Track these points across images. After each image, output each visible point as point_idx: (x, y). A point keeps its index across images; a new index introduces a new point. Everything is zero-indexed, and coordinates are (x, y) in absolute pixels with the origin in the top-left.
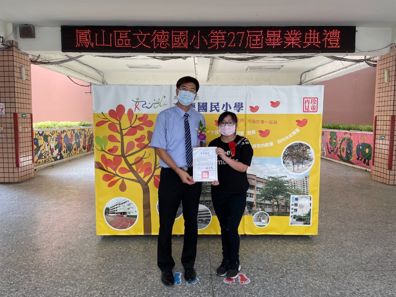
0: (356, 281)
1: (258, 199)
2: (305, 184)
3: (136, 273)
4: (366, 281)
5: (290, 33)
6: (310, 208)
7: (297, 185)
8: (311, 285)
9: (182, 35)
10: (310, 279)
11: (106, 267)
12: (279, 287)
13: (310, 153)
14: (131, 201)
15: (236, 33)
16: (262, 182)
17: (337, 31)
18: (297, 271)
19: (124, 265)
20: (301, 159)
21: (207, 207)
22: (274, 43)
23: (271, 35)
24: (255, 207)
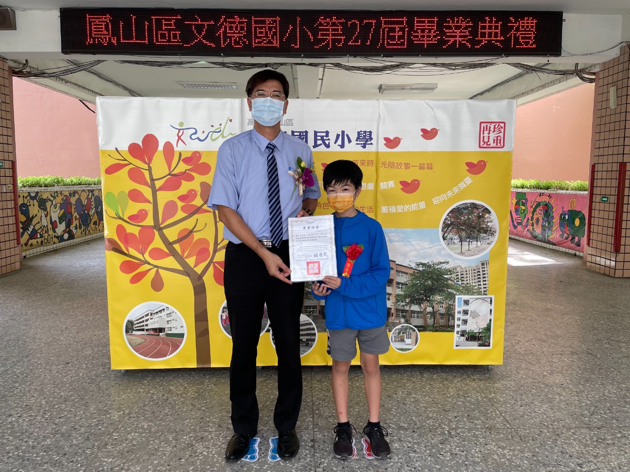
0: (576, 448)
1: (399, 303)
2: (481, 275)
3: (176, 440)
4: (594, 449)
5: (453, 22)
6: (489, 317)
7: (467, 277)
8: (495, 457)
9: (269, 24)
10: (492, 446)
11: (122, 429)
12: (437, 463)
13: (491, 222)
14: (172, 308)
15: (361, 23)
16: (406, 273)
17: (532, 20)
18: (470, 430)
19: (156, 425)
20: (474, 232)
21: (309, 317)
22: (425, 39)
23: (421, 26)
24: (393, 318)
